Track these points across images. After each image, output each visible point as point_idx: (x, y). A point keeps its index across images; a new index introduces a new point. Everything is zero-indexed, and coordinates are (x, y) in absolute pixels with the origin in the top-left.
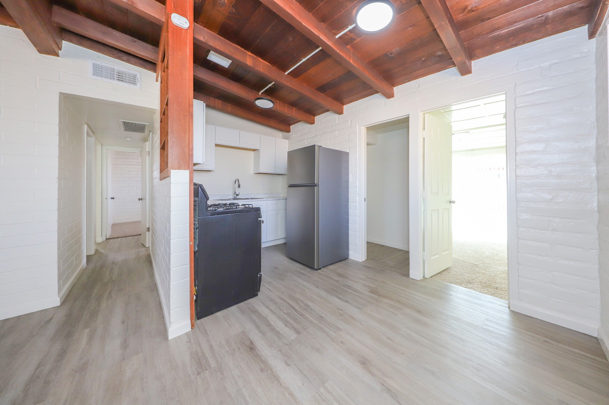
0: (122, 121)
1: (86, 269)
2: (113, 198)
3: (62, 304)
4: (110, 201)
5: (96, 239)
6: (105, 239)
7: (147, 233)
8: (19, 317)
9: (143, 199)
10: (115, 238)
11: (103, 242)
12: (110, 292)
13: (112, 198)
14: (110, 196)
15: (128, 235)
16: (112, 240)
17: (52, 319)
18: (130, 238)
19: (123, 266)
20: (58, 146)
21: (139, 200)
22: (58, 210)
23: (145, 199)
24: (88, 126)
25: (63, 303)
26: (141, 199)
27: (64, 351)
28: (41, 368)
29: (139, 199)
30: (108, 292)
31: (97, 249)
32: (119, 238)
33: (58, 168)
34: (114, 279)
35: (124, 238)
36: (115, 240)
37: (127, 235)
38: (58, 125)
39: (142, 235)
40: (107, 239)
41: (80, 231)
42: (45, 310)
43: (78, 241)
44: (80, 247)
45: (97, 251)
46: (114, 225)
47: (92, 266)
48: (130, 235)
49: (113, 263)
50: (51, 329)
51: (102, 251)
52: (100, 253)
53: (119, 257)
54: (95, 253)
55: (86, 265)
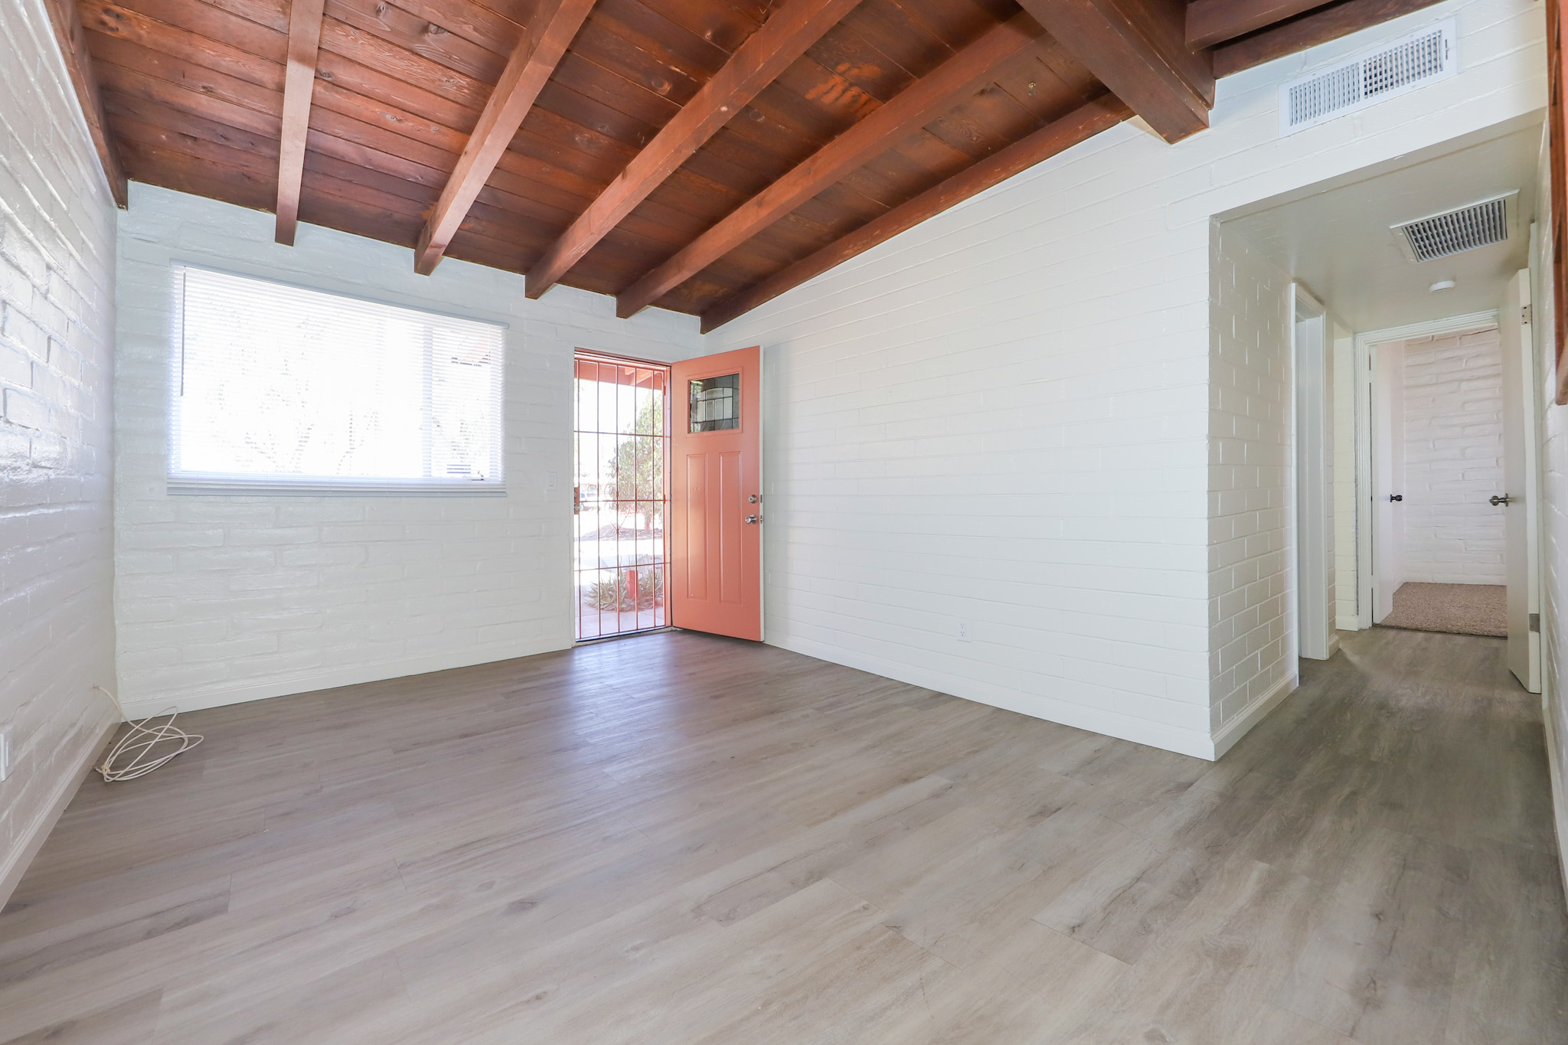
0: (1401, 228)
1: (1293, 695)
2: (1399, 498)
3: (1219, 762)
4: (1386, 507)
5: (1337, 618)
6: (1371, 626)
7: (1533, 636)
8: (1137, 746)
9: (1513, 500)
10: (1405, 629)
11: (1361, 631)
12: (1354, 793)
13: (1392, 498)
14: (1386, 489)
15: (1455, 629)
16: (1392, 633)
17: (1191, 784)
18: (1461, 640)
19: (1416, 729)
20: (1207, 354)
21: (1495, 504)
22: (1209, 518)
23: (1520, 499)
24: (1302, 283)
25: (1223, 760)
26: (1505, 500)
27: (1197, 880)
28: (1144, 884)
29: (1495, 501)
30: (1347, 790)
31: (1339, 649)
32: (1417, 630)
33: (1207, 410)
34: (1373, 759)
35: (1439, 636)
36: (1404, 634)
37: (1449, 626)
38: (1209, 300)
39: (1510, 640)
40: (1375, 626)
41: (1279, 584)
42: (1184, 757)
43: (1274, 610)
44: (1279, 628)
45: (1336, 654)
46: (1407, 588)
47: (1314, 692)
48: (1461, 631)
49: (1382, 706)
50: (1185, 809)
51: (1354, 659)
52: (1347, 662)
53: (1409, 696)
54: (1330, 658)
55: (1298, 685)
